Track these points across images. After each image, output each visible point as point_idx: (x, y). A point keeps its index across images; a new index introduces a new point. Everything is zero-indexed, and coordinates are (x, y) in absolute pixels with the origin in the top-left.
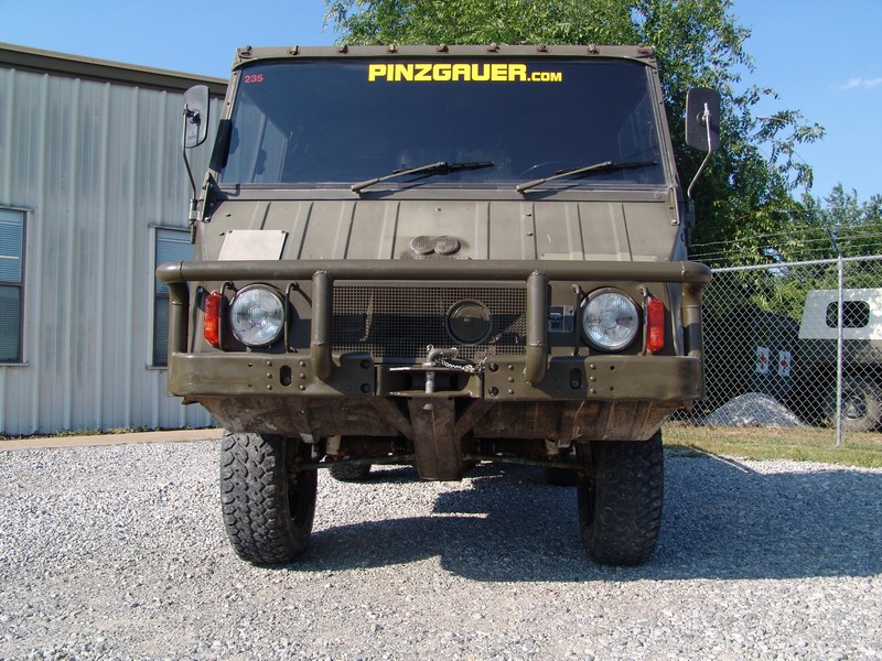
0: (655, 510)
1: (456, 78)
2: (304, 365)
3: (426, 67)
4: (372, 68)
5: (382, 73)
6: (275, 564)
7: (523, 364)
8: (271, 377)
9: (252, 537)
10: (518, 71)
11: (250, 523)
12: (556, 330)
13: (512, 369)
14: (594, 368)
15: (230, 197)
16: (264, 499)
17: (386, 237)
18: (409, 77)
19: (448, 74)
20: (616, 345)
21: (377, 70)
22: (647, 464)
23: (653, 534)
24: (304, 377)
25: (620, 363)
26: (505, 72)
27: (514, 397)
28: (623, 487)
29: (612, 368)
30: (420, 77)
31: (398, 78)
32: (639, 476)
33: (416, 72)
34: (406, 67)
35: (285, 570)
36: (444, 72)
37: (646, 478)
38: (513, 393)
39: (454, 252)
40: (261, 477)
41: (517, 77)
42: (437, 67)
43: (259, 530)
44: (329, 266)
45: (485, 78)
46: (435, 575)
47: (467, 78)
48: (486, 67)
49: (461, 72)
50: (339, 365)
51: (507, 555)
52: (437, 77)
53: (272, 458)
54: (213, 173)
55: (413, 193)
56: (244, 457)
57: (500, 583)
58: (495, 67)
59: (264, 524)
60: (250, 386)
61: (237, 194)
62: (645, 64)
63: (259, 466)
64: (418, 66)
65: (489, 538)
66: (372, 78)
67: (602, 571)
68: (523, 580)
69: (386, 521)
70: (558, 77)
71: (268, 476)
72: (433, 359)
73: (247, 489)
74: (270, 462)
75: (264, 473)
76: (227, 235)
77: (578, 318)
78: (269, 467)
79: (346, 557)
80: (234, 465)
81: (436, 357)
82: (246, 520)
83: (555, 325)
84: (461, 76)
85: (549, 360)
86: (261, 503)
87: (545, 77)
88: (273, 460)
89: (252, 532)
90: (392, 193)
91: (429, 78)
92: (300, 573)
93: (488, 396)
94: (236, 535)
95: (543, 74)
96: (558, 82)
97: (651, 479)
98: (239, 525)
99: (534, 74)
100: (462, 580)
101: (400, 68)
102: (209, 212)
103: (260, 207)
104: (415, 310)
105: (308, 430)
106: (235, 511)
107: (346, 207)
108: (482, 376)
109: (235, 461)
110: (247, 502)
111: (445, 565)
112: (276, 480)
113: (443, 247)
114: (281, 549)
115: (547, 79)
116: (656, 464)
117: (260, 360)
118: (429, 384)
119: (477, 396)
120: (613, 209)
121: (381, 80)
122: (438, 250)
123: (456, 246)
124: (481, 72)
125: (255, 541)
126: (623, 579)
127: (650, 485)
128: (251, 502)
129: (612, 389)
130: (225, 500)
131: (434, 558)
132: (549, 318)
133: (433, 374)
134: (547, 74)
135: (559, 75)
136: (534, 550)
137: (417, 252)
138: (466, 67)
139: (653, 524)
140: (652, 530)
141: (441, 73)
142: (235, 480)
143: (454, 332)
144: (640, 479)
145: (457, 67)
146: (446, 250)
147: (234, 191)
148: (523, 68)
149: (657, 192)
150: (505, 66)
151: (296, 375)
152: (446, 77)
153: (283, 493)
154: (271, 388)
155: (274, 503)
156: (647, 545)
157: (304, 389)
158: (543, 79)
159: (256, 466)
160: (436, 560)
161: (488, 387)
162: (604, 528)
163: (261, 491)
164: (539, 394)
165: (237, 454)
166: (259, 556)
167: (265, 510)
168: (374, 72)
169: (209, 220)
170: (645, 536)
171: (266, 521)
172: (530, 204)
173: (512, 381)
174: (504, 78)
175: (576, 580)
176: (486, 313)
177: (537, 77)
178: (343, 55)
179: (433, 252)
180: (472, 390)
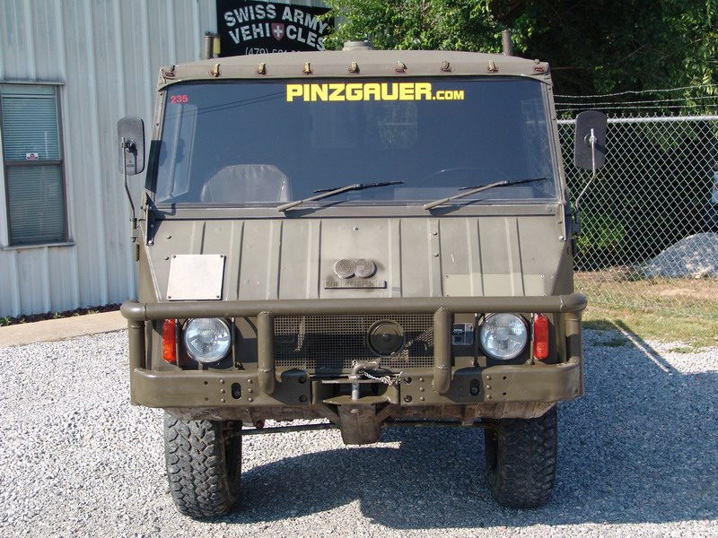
0: (548, 467)
1: (367, 98)
2: (251, 382)
3: (340, 87)
4: (290, 88)
5: (299, 94)
6: (215, 518)
7: (432, 377)
8: (224, 392)
9: (196, 499)
10: (424, 89)
11: (194, 489)
12: (459, 344)
13: (423, 381)
14: (490, 379)
15: (167, 217)
16: (207, 469)
17: (312, 261)
18: (324, 97)
19: (359, 93)
20: (508, 356)
21: (294, 91)
22: (542, 428)
23: (548, 486)
24: (252, 392)
25: (511, 374)
26: (412, 91)
27: (425, 403)
28: (521, 448)
29: (505, 378)
30: (334, 97)
31: (314, 99)
32: (535, 438)
33: (330, 92)
34: (321, 87)
35: (224, 524)
36: (356, 92)
37: (541, 440)
38: (424, 400)
39: (372, 275)
40: (203, 450)
41: (423, 96)
42: (350, 86)
43: (202, 494)
44: (271, 306)
45: (394, 97)
46: (358, 523)
47: (377, 98)
48: (395, 86)
49: (372, 92)
50: (280, 381)
51: (421, 497)
52: (350, 97)
53: (212, 433)
54: (150, 193)
55: (332, 210)
56: (187, 433)
57: (415, 531)
58: (403, 86)
59: (207, 489)
60: (207, 399)
61: (173, 213)
62: (540, 81)
63: (201, 440)
64: (332, 86)
65: (403, 476)
66: (290, 99)
67: (505, 514)
68: (436, 527)
69: (305, 457)
70: (459, 95)
71: (209, 448)
72: (357, 373)
73: (191, 460)
74: (210, 436)
75: (206, 446)
76: (172, 260)
77: (477, 332)
78: (209, 441)
79: (276, 504)
80: (179, 441)
81: (359, 371)
82: (191, 486)
83: (458, 339)
84: (372, 96)
85: (453, 373)
86: (204, 472)
87: (449, 95)
88: (213, 434)
89: (196, 495)
90: (313, 211)
91: (342, 98)
92: (238, 526)
93: (403, 403)
94: (182, 498)
95: (447, 92)
96: (460, 100)
97: (546, 440)
98: (184, 491)
99: (438, 93)
100: (382, 528)
101: (315, 87)
102: (151, 234)
103: (195, 227)
104: (341, 329)
105: (250, 420)
106: (181, 479)
107: (273, 226)
108: (398, 387)
109: (179, 437)
110: (192, 471)
111: (366, 510)
112: (216, 451)
113: (362, 271)
114: (221, 507)
115: (451, 98)
116: (550, 428)
117: (215, 379)
118: (355, 393)
119: (394, 403)
120: (508, 223)
121: (298, 99)
122: (358, 274)
123: (373, 270)
124: (390, 92)
125: (198, 503)
126: (522, 524)
127: (544, 446)
128: (194, 472)
129: (505, 394)
130: (171, 470)
131: (355, 502)
132: (453, 334)
133: (358, 385)
134: (451, 92)
135: (462, 93)
136: (446, 490)
137: (340, 277)
138: (376, 86)
139: (548, 478)
140: (548, 482)
141: (353, 94)
142: (180, 453)
143: (374, 346)
144: (536, 441)
145: (368, 86)
146: (365, 274)
147: (170, 211)
148: (428, 86)
149: (548, 206)
150: (411, 85)
151: (245, 390)
152: (358, 97)
153: (222, 461)
154: (224, 401)
155: (216, 470)
156: (544, 494)
157: (252, 401)
158: (447, 98)
159: (198, 440)
160: (356, 504)
161: (403, 395)
162: (504, 482)
163: (203, 462)
164: (445, 401)
165: (180, 430)
166: (201, 513)
167: (208, 478)
168: (292, 91)
169: (153, 243)
170: (541, 488)
171: (209, 486)
172: (435, 221)
173: (423, 390)
174: (411, 98)
175: (482, 525)
176: (401, 331)
177: (441, 95)
178: (262, 76)
179: (354, 275)
180: (390, 397)
